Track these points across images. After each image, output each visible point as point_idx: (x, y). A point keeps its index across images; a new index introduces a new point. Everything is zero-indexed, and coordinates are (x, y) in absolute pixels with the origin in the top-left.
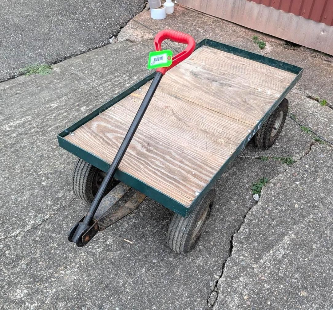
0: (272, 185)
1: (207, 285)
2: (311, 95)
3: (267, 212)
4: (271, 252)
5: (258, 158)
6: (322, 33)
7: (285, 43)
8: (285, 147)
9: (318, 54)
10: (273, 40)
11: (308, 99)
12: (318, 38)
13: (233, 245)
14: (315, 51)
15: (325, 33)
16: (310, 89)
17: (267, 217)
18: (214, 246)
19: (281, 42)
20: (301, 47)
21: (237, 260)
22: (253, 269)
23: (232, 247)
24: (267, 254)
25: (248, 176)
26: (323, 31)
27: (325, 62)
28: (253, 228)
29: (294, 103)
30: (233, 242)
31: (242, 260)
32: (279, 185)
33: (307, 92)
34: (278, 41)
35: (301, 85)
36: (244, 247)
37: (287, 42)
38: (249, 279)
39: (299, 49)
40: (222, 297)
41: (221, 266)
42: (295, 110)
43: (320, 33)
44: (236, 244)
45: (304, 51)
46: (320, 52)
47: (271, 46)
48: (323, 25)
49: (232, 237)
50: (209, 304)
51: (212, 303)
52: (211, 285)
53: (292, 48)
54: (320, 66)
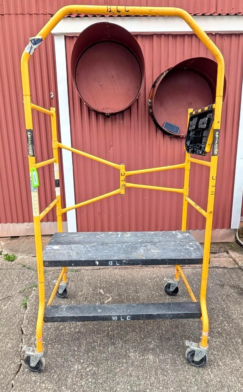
0: (31, 298)
1: (18, 351)
2: (34, 255)
3: (34, 309)
5: (20, 292)
6: (27, 227)
7: (10, 238)
8: (31, 281)
10: (3, 239)
11: (33, 258)
12: (26, 230)
13: (23, 330)
14: (28, 236)
15: (29, 226)
16: (32, 253)
17: (34, 311)
18: (13, 336)
19: (8, 238)
20: (20, 237)
21: (28, 334)
23: (22, 331)
25: (18, 301)
26: (27, 226)
28: (29, 318)
29: (27, 262)
30: (22, 329)
31: (30, 332)
32: (34, 297)
33: (31, 255)
34: (6, 239)
35: (27, 253)
36: (28, 327)
37: (12, 237)
39: (19, 238)
41: (21, 341)
42: (29, 265)
44: (24, 328)
45: (22, 238)
47: (4, 242)
48: (26, 224)
49: (21, 328)
50: (22, 357)
51: (23, 355)
52: (19, 350)
53: (15, 239)
54: (33, 241)
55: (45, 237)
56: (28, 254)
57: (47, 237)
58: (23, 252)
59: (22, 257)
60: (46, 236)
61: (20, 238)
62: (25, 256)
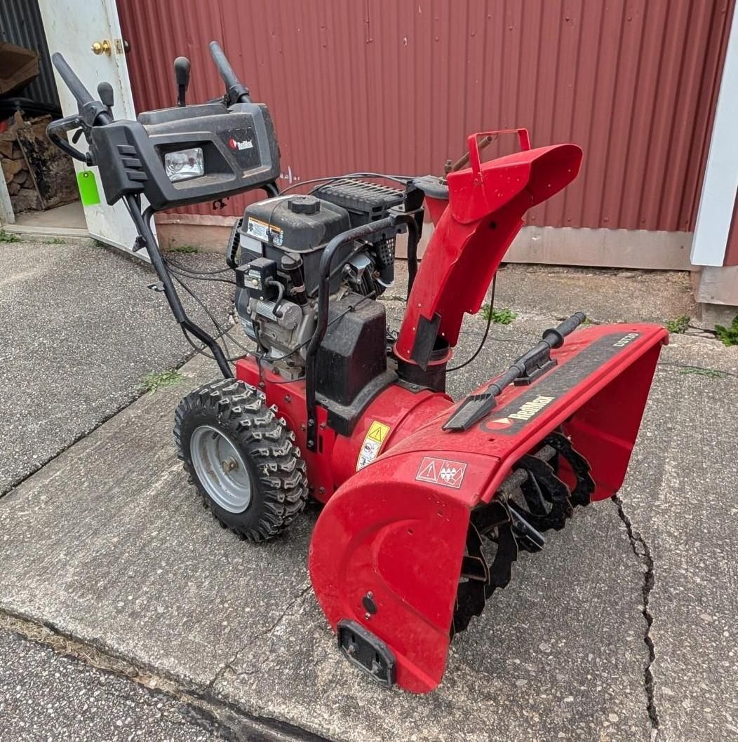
1: (621, 539)
2: (562, 317)
4: (663, 484)
6: (534, 239)
9: (535, 267)
12: (530, 247)
14: (530, 265)
15: (539, 238)
16: (556, 310)
20: (508, 266)
21: (633, 504)
22: (659, 506)
24: (661, 488)
26: (535, 236)
27: (552, 275)
31: (638, 502)
33: (555, 314)
35: (541, 308)
36: (629, 489)
38: (663, 516)
40: (650, 541)
43: (531, 240)
45: (514, 269)
46: (537, 264)
48: (533, 229)
50: (641, 555)
51: (643, 552)
52: (625, 538)
54: (548, 281)
55: (582, 272)
56: (544, 311)
57: (587, 274)
58: (530, 305)
59: (526, 317)
60: (585, 271)
61: (508, 268)
62: (537, 315)
